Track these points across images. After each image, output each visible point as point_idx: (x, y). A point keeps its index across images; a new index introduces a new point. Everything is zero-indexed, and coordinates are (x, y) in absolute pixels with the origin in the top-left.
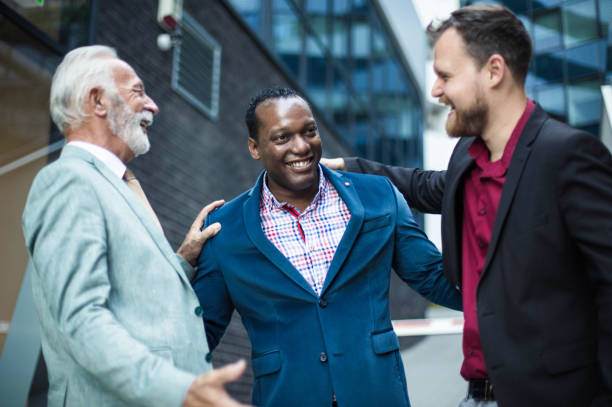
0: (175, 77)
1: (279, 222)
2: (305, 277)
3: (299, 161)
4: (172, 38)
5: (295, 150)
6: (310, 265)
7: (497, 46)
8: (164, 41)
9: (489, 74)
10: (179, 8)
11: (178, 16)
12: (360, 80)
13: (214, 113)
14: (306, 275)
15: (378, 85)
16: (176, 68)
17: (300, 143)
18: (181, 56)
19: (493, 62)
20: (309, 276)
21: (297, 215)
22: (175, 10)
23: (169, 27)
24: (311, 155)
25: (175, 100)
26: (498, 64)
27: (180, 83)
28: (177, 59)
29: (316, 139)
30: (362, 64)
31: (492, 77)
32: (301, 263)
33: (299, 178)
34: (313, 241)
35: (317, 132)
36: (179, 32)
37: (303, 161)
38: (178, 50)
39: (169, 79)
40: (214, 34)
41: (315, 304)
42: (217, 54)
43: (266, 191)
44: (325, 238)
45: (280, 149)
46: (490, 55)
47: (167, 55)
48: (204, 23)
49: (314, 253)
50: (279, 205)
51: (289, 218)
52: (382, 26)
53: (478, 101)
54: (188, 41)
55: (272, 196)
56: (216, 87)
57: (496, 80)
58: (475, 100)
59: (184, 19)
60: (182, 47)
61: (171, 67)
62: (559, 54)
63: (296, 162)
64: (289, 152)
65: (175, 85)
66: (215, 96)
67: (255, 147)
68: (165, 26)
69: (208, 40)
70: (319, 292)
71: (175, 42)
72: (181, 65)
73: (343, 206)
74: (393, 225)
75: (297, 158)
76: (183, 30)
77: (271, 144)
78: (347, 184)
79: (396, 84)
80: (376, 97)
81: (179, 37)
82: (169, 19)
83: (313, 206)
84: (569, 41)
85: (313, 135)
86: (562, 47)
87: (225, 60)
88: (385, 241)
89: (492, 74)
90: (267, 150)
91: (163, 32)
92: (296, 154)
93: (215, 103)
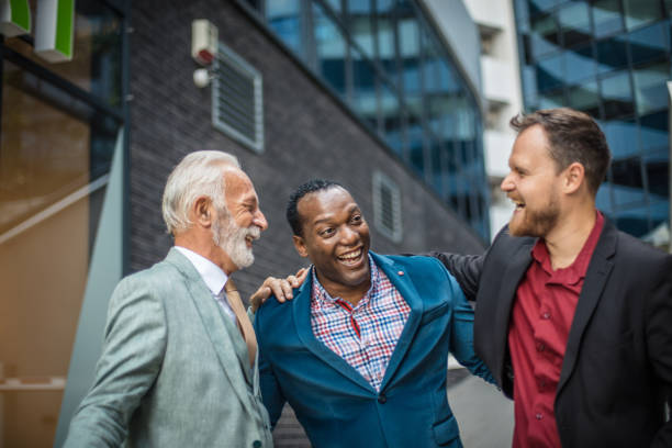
0: (216, 113)
1: (332, 317)
2: (362, 373)
3: (350, 252)
4: (210, 73)
5: (344, 241)
6: (368, 361)
7: (580, 154)
8: (201, 77)
9: (566, 181)
10: (214, 40)
11: (213, 50)
12: (410, 79)
13: (259, 145)
14: (363, 371)
15: (430, 86)
16: (216, 103)
17: (348, 233)
18: (221, 90)
19: (572, 170)
20: (366, 372)
21: (350, 310)
22: (210, 42)
23: (206, 62)
24: (360, 244)
25: (218, 137)
26: (577, 172)
27: (221, 119)
28: (216, 94)
29: (364, 226)
30: (411, 63)
31: (568, 184)
32: (357, 359)
33: (353, 275)
34: (369, 336)
35: (363, 219)
36: (216, 65)
37: (355, 251)
38: (217, 84)
39: (208, 115)
40: (253, 62)
41: (373, 400)
42: (258, 83)
43: (317, 285)
44: (380, 333)
45: (329, 242)
46: (571, 163)
47: (205, 91)
48: (242, 52)
49: (370, 349)
50: (332, 300)
51: (341, 314)
52: (431, 28)
53: (551, 203)
54: (226, 73)
55: (324, 291)
56: (259, 118)
57: (572, 187)
58: (547, 203)
59: (220, 51)
60: (221, 81)
61: (210, 104)
62: (623, 37)
63: (347, 253)
64: (339, 244)
65: (217, 122)
66: (259, 127)
67: (302, 244)
68: (201, 61)
69: (247, 69)
70: (378, 388)
71: (212, 78)
72: (221, 99)
73: (397, 296)
74: (450, 312)
75: (348, 249)
76: (222, 62)
77: (319, 238)
78: (401, 273)
79: (448, 83)
80: (429, 98)
81: (217, 71)
82: (204, 53)
83: (366, 300)
84: (631, 23)
85: (359, 224)
86: (625, 31)
87: (266, 88)
88: (441, 333)
89: (570, 180)
90: (315, 246)
91: (199, 66)
92: (346, 245)
93: (260, 135)
